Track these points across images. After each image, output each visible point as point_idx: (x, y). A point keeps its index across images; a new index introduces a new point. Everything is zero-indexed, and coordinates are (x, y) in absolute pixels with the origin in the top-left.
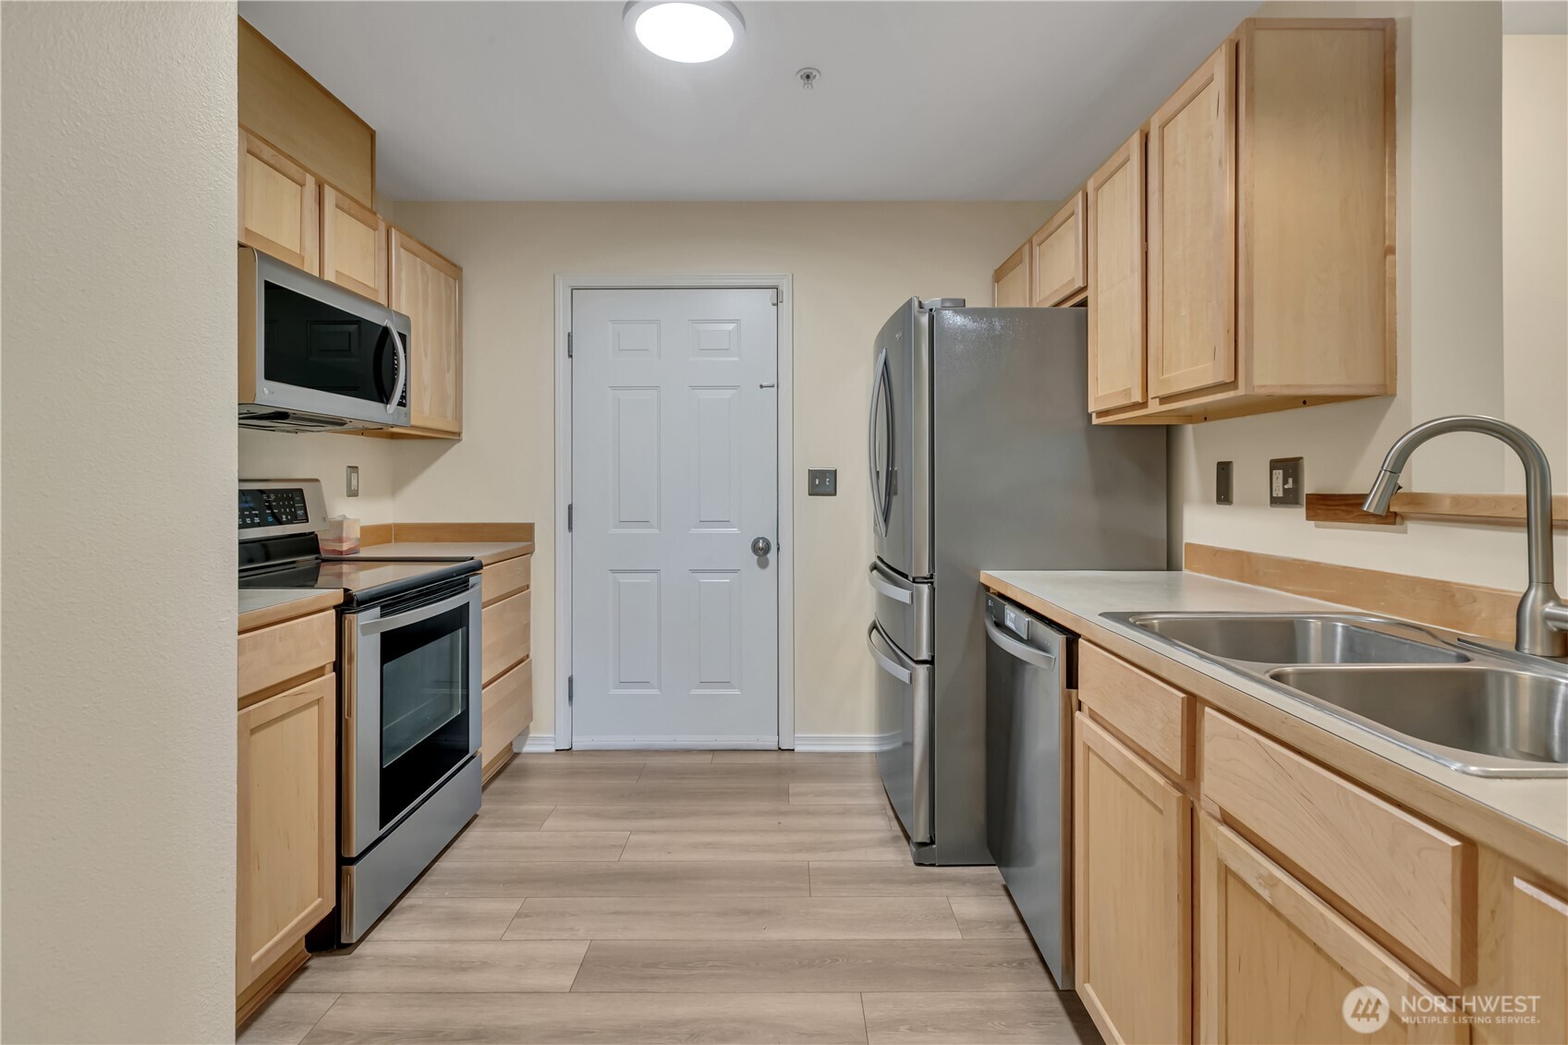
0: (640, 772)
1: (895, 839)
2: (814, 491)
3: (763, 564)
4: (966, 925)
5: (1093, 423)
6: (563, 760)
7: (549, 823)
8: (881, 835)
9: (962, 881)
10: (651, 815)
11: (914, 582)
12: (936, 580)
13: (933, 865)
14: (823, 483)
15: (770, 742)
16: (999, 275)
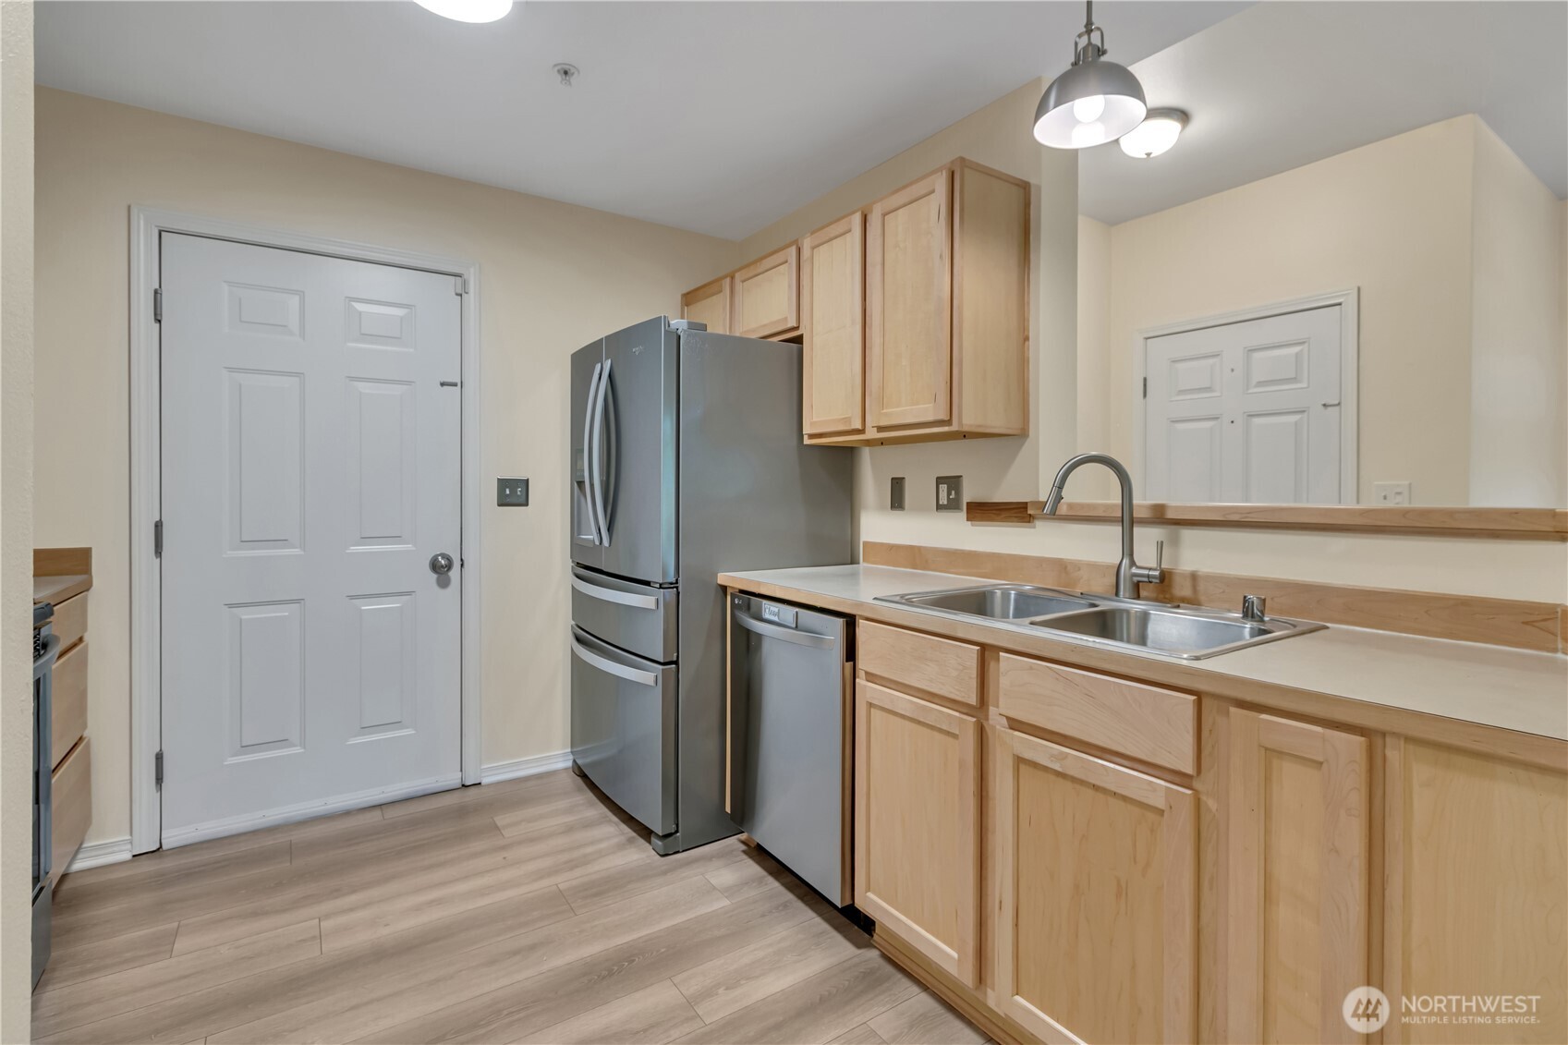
0: (290, 851)
1: (630, 841)
2: (503, 502)
3: (444, 583)
4: (729, 891)
5: (805, 443)
6: (148, 867)
7: (180, 945)
8: (615, 840)
9: (709, 858)
10: (336, 893)
11: (661, 588)
12: (680, 585)
13: (678, 852)
14: (513, 493)
15: (453, 779)
16: (689, 299)
